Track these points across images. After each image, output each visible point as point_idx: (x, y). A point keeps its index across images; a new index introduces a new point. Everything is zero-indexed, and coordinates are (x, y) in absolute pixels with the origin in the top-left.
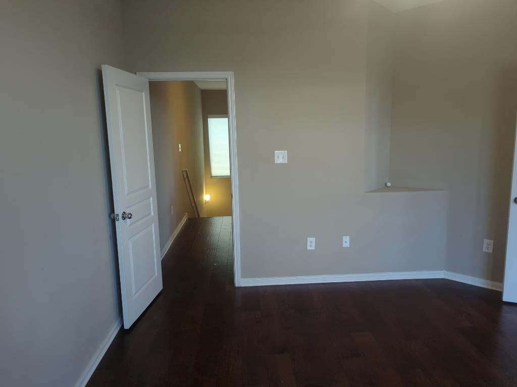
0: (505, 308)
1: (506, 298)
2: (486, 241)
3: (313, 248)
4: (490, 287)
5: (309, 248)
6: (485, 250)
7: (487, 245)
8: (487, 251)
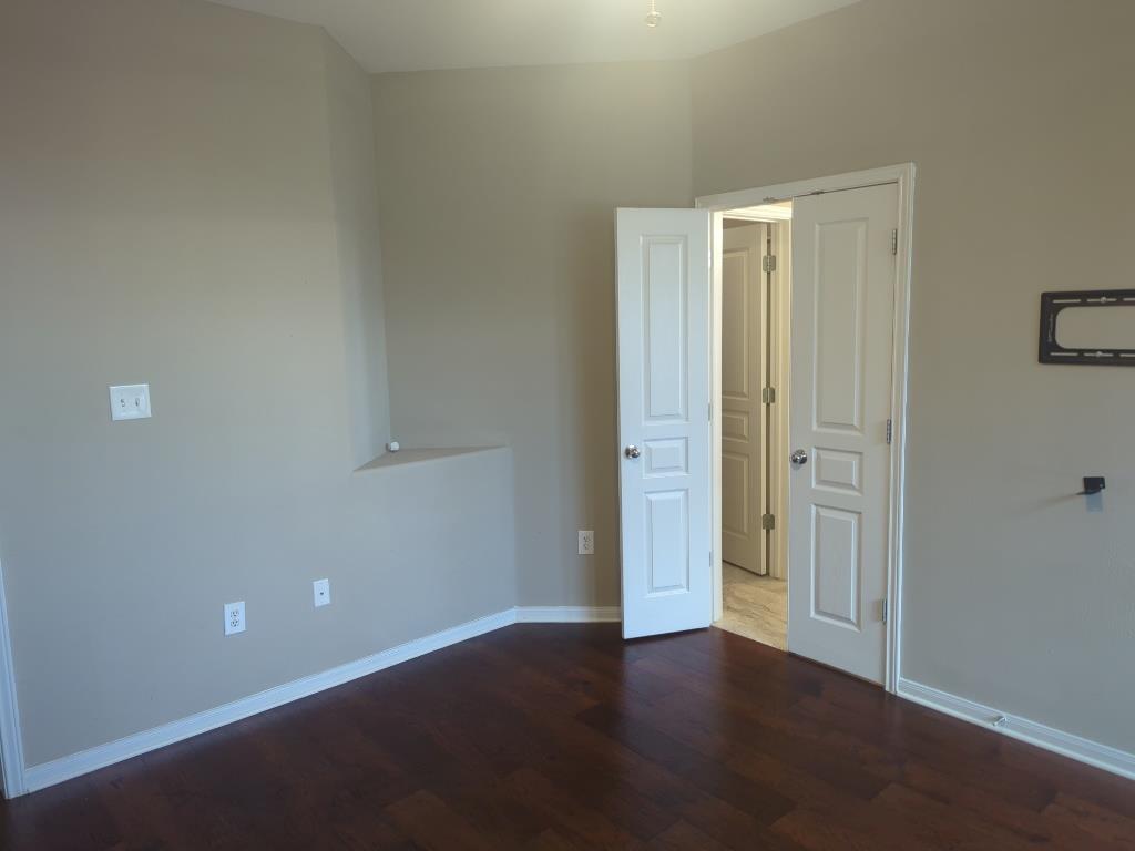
0: (630, 652)
1: (628, 633)
2: (582, 533)
3: (241, 628)
4: (595, 620)
5: (229, 630)
6: (582, 551)
7: (584, 542)
8: (586, 552)
